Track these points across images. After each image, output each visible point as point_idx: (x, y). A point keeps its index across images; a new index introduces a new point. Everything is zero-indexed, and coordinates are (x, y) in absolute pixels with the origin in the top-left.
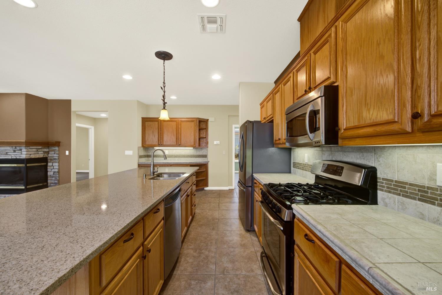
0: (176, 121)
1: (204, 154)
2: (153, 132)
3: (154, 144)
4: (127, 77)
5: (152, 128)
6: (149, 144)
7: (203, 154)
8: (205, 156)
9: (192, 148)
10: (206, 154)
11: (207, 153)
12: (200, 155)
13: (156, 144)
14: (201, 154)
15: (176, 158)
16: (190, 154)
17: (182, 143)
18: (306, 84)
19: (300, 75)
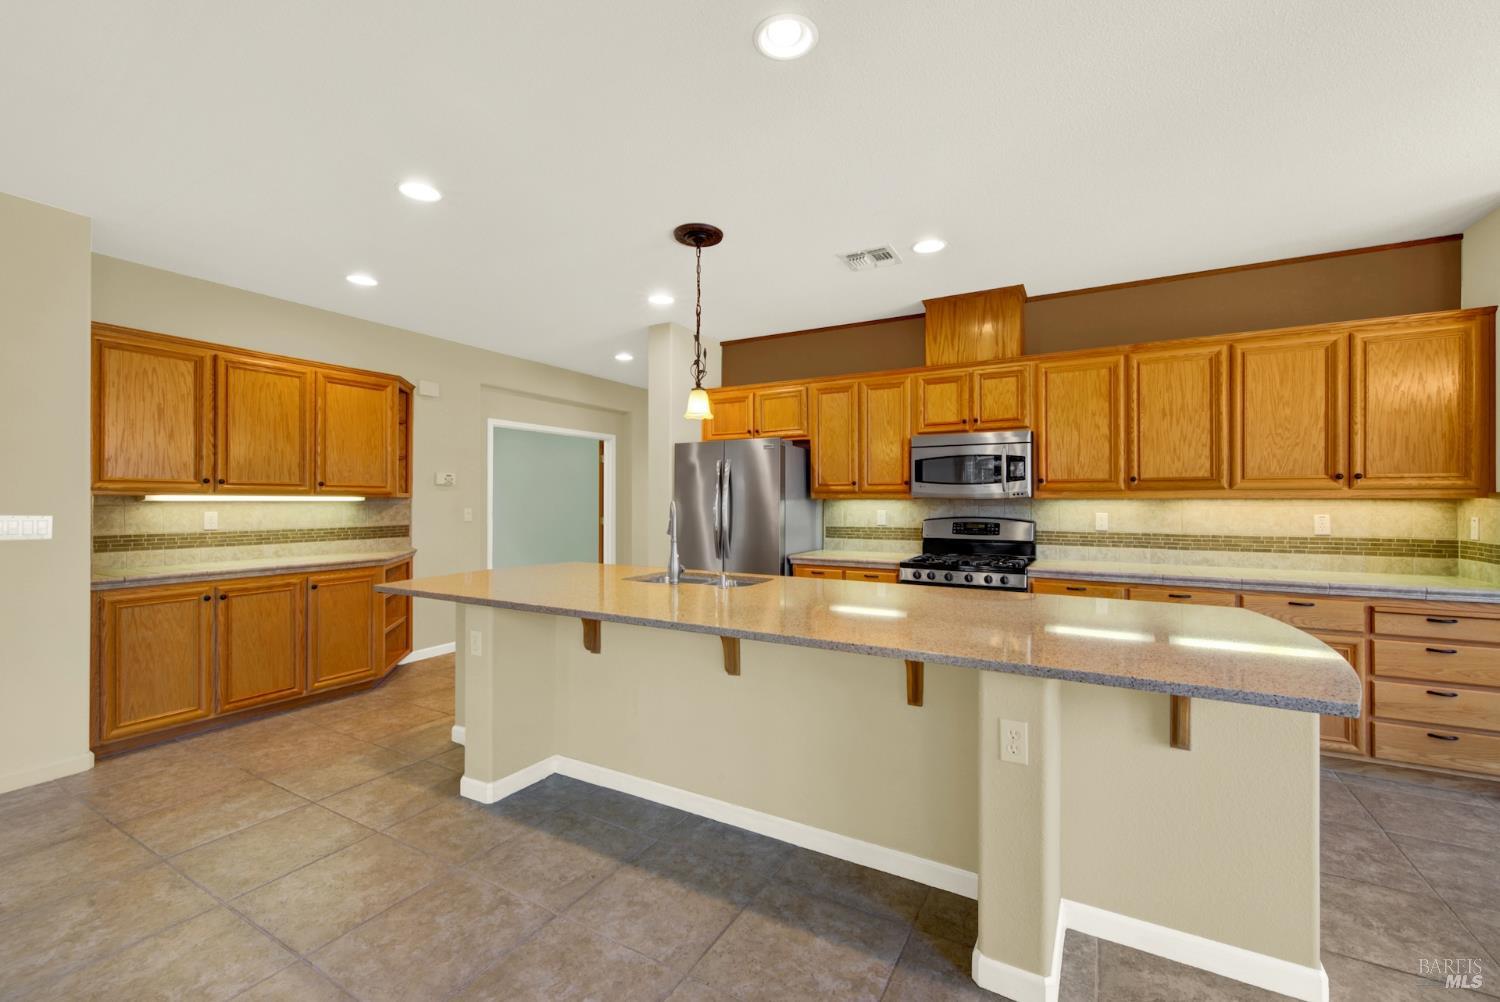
0: (300, 376)
1: (400, 522)
2: (161, 411)
3: (168, 477)
4: (420, 191)
5: (151, 387)
6: (130, 477)
7: (394, 523)
8: (404, 531)
9: (362, 499)
10: (406, 523)
11: (409, 518)
12: (381, 529)
13: (184, 478)
14: (386, 522)
15: (265, 547)
16: (338, 526)
17: (329, 476)
18: (960, 411)
19: (935, 391)
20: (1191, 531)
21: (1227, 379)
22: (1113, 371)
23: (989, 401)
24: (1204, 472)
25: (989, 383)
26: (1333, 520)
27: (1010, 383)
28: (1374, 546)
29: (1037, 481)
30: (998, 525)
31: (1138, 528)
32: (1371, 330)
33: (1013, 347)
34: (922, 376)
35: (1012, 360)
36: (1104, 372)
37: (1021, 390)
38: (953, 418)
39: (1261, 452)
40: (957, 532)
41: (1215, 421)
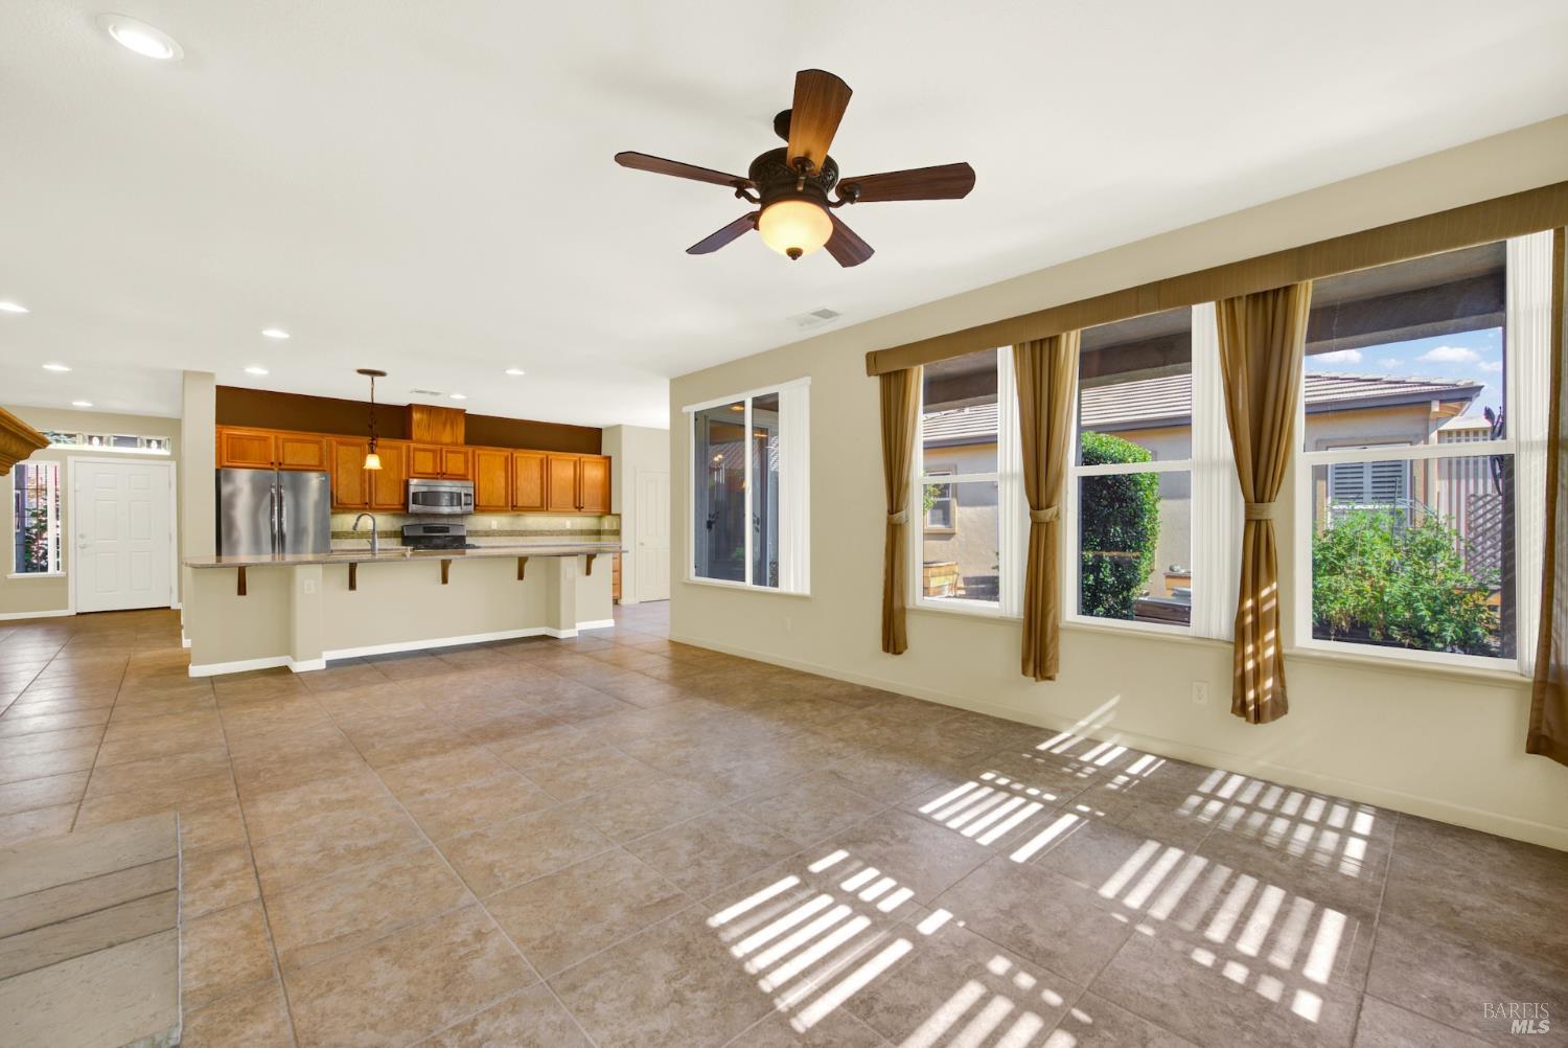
18: (435, 467)
19: (420, 456)
20: (530, 529)
21: (545, 466)
22: (507, 459)
23: (450, 465)
24: (538, 505)
25: (449, 455)
26: (572, 524)
27: (461, 457)
28: (572, 533)
29: (475, 505)
30: (448, 528)
31: (507, 528)
32: (586, 457)
33: (461, 439)
34: (413, 445)
35: (461, 445)
36: (503, 459)
37: (466, 462)
38: (430, 471)
39: (556, 496)
40: (425, 532)
41: (542, 483)
